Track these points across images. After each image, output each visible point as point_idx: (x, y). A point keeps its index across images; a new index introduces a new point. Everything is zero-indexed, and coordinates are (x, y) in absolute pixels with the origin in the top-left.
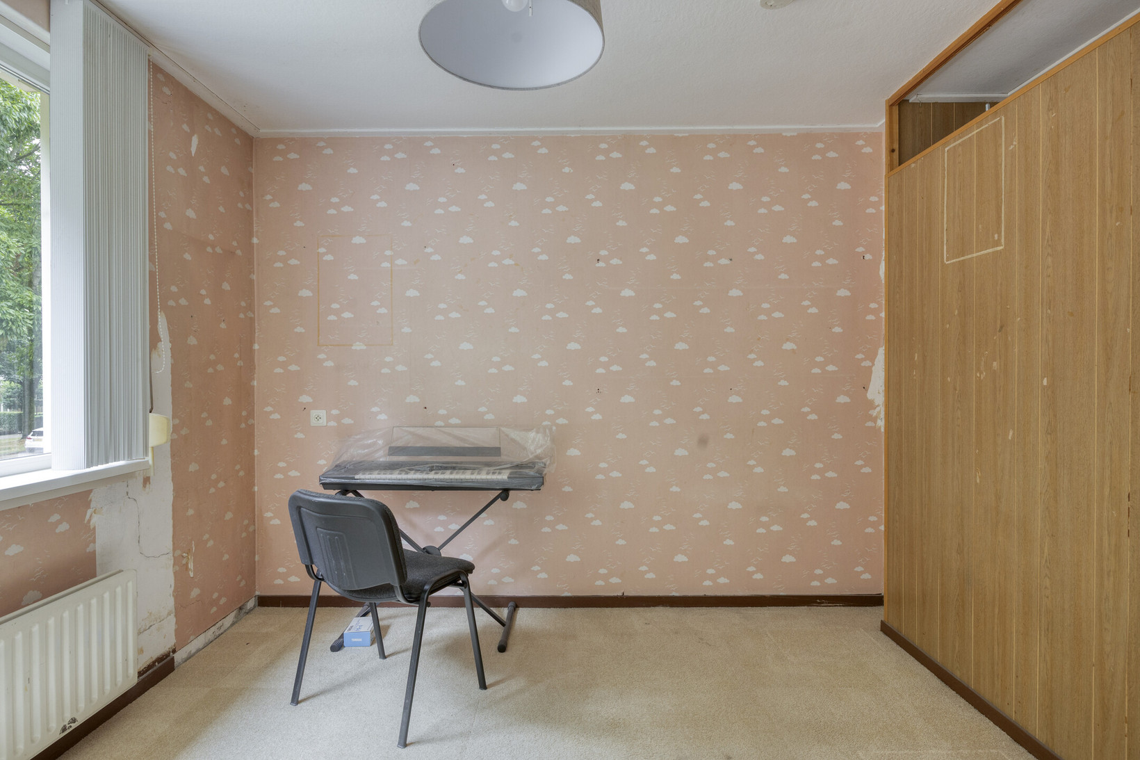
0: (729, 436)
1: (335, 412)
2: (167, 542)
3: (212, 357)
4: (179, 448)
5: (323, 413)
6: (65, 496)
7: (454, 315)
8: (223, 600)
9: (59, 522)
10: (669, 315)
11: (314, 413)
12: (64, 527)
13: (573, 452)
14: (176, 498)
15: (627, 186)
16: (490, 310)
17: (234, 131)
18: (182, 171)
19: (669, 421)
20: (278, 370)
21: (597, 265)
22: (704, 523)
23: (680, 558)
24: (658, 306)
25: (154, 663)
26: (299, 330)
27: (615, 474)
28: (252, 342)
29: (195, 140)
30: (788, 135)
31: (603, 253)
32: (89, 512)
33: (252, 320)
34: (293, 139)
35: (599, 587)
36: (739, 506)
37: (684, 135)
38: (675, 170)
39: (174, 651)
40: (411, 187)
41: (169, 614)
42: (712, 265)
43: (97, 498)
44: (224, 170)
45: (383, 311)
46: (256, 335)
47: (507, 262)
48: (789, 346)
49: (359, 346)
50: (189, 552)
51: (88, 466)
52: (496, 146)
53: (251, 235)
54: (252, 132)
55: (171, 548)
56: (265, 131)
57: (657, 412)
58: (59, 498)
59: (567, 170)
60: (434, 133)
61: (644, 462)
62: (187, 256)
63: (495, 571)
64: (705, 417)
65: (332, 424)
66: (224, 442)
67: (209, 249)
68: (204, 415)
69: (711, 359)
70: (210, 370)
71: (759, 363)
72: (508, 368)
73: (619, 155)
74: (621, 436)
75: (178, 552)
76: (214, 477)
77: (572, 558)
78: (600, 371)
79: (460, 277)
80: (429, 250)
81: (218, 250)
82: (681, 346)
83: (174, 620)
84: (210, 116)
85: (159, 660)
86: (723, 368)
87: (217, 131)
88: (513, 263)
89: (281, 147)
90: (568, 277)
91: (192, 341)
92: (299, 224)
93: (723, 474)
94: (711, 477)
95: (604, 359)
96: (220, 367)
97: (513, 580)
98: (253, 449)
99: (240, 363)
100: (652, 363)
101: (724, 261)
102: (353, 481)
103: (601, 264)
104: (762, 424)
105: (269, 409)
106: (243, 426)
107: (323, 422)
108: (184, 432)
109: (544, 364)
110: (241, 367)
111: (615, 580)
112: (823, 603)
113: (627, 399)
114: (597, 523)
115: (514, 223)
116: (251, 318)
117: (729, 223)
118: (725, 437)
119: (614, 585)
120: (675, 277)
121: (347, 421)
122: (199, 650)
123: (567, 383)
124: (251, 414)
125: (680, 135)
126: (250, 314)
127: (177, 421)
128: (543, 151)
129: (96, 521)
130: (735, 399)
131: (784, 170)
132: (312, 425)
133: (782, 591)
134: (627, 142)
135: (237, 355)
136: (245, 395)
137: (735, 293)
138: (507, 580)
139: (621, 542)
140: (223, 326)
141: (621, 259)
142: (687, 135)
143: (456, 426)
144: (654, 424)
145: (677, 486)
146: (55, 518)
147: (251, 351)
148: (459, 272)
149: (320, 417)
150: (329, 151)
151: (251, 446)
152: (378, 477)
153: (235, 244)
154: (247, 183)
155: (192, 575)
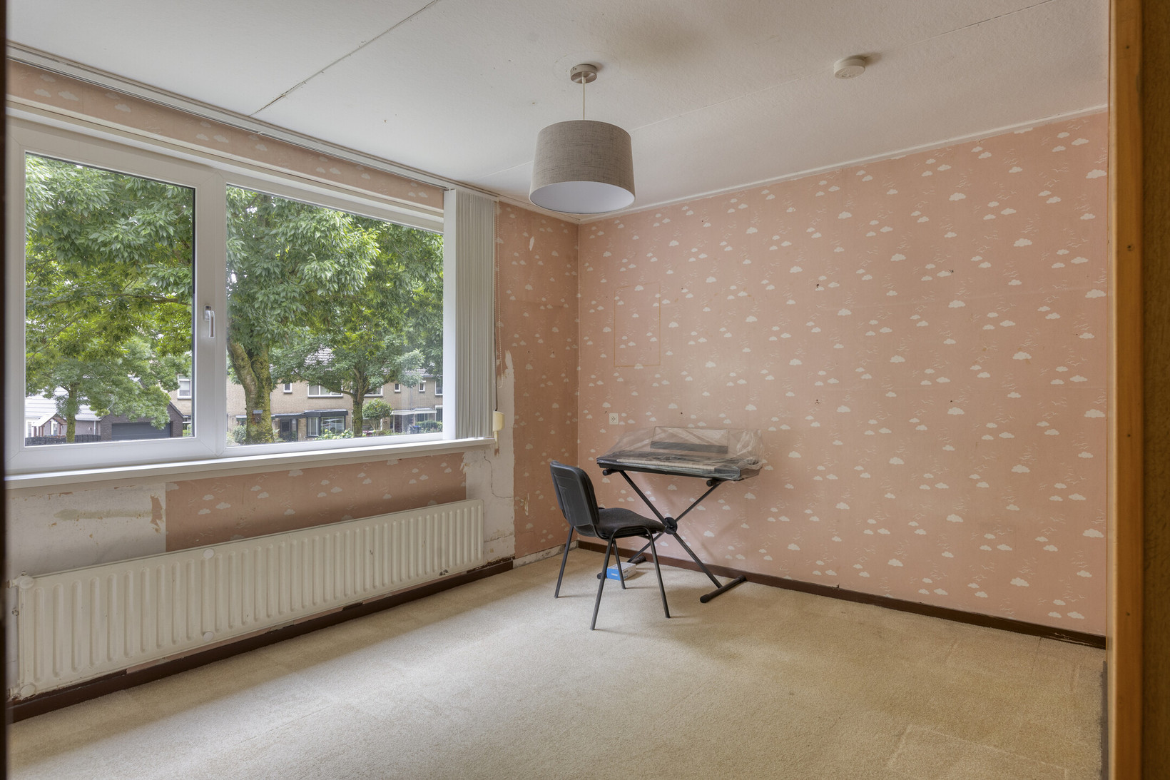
0: (949, 448)
1: (624, 415)
2: (510, 490)
3: (544, 377)
4: (520, 435)
5: (616, 415)
6: (450, 454)
7: (702, 340)
8: (550, 537)
9: (446, 467)
10: (885, 330)
11: (611, 415)
12: (448, 470)
13: (794, 455)
14: (516, 464)
15: (844, 215)
16: (728, 335)
17: (562, 225)
18: (523, 263)
19: (884, 431)
20: (591, 385)
21: (817, 290)
22: (921, 532)
23: (895, 563)
24: (873, 322)
25: (500, 560)
26: (603, 356)
27: (832, 477)
28: (576, 366)
29: (532, 241)
30: (1022, 131)
31: (823, 278)
32: (462, 464)
33: (576, 351)
34: (601, 221)
35: (815, 577)
36: (959, 519)
37: (901, 157)
38: (893, 192)
39: (514, 558)
40: (674, 243)
41: (511, 534)
42: (930, 278)
43: (467, 457)
44: (555, 254)
45: (654, 339)
46: (580, 360)
47: (742, 294)
48: (1021, 356)
49: (639, 367)
50: (525, 499)
51: (457, 438)
52: (733, 201)
53: (576, 293)
54: (576, 222)
55: (513, 494)
56: (583, 220)
57: (873, 422)
58: (446, 455)
59: (790, 210)
60: (688, 200)
61: (859, 468)
62: (526, 315)
63: (731, 548)
64: (922, 428)
65: (622, 423)
66: (553, 432)
67: (542, 308)
68: (538, 414)
69: (929, 371)
70: (543, 385)
71: (985, 375)
72: (742, 382)
73: (838, 188)
74: (838, 443)
75: (517, 498)
76: (544, 454)
77: (793, 547)
78: (819, 383)
79: (707, 309)
80: (685, 291)
81: (550, 307)
82: (897, 359)
83: (514, 539)
84: (544, 222)
85: (504, 560)
86: (942, 380)
87: (549, 230)
88: (746, 294)
89: (594, 228)
90: (791, 302)
91: (529, 367)
92: (604, 281)
93: (941, 486)
94: (928, 488)
95: (822, 373)
96: (550, 383)
97: (744, 558)
98: (577, 439)
99: (566, 380)
100: (868, 376)
101: (944, 274)
102: (615, 463)
103: (820, 288)
104: (987, 437)
105: (586, 412)
106: (568, 422)
107: (616, 422)
108: (523, 424)
109: (770, 378)
110: (567, 383)
111: (830, 573)
112: (1063, 637)
113: (843, 409)
114: (815, 519)
115: (747, 262)
116: (575, 349)
117: (950, 235)
118: (944, 448)
119: (830, 578)
120: (892, 293)
121: (631, 422)
122: (531, 563)
123: (790, 394)
124: (575, 415)
125: (897, 158)
126: (575, 347)
127: (518, 417)
128: (771, 197)
129: (466, 469)
130: (955, 411)
131: (1016, 170)
132: (610, 423)
133: (1011, 615)
134: (845, 175)
135: (563, 375)
136: (570, 401)
137: (956, 304)
138: (740, 557)
139: (836, 539)
140: (552, 356)
141: (838, 282)
142: (905, 156)
143: (703, 428)
144: (870, 433)
145: (892, 493)
146: (444, 465)
147: (576, 372)
148: (706, 306)
149: (614, 418)
150: (621, 226)
151: (574, 437)
152: (633, 461)
153: (563, 300)
154: (574, 258)
155: (527, 514)
